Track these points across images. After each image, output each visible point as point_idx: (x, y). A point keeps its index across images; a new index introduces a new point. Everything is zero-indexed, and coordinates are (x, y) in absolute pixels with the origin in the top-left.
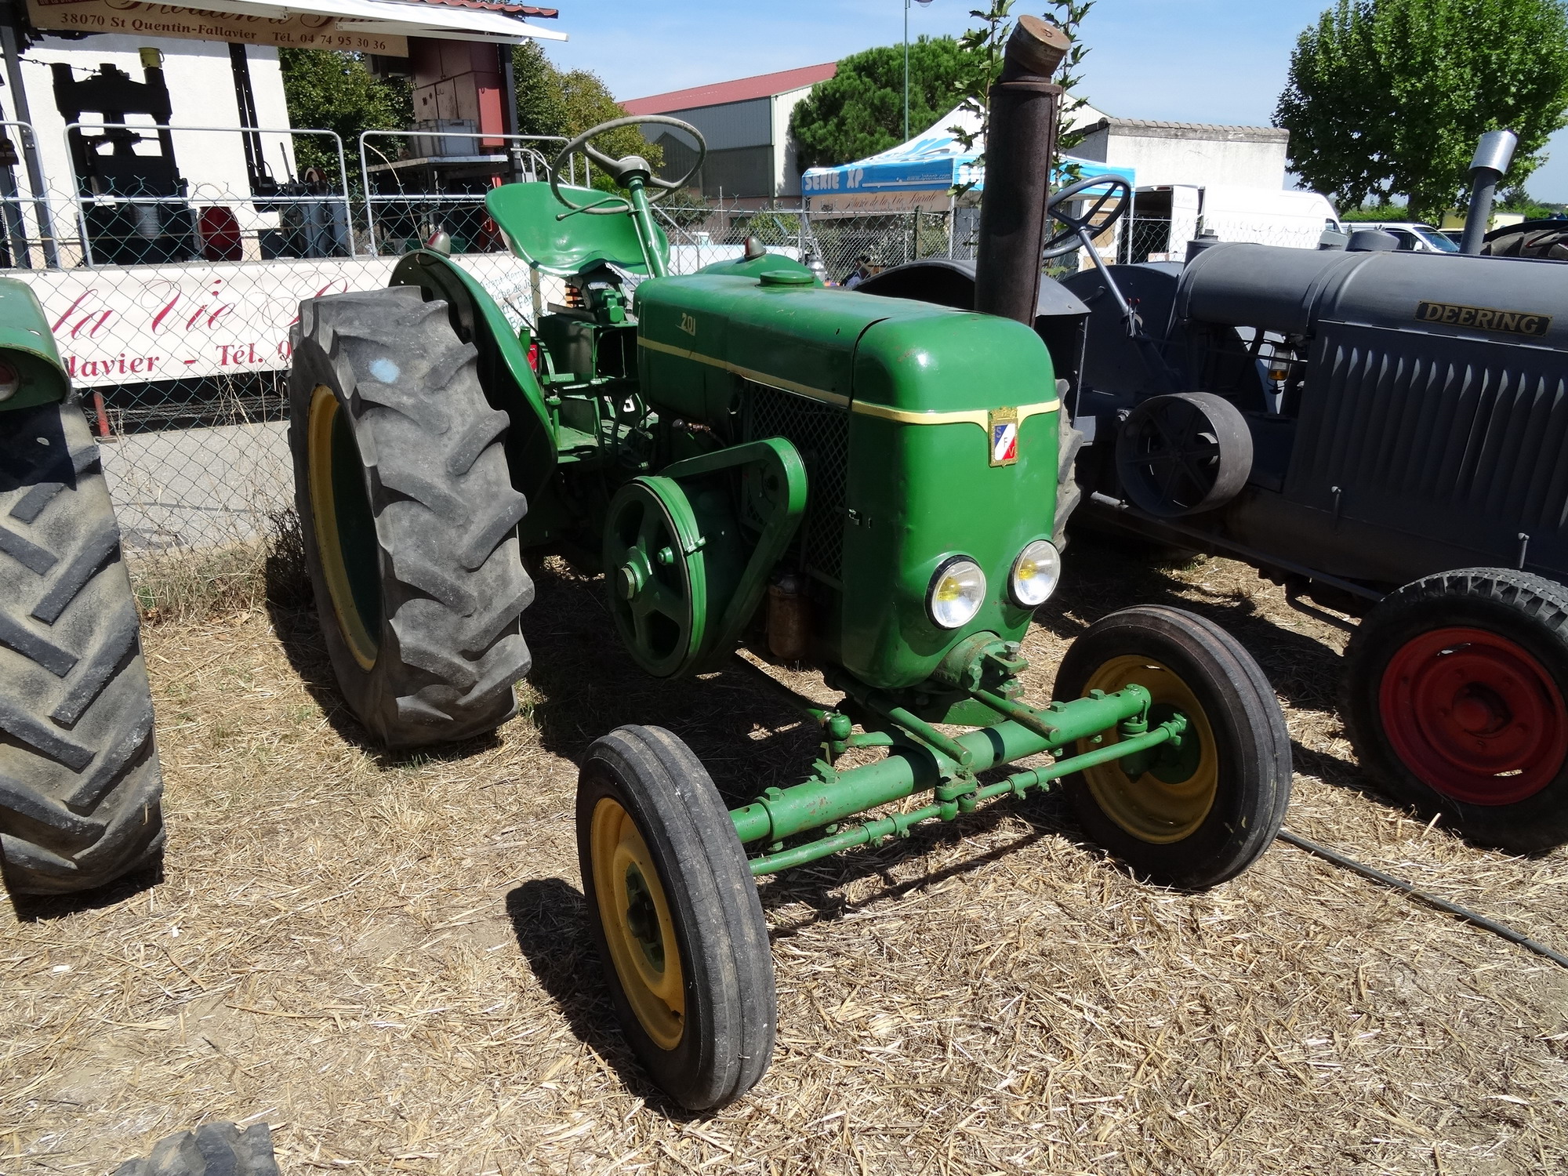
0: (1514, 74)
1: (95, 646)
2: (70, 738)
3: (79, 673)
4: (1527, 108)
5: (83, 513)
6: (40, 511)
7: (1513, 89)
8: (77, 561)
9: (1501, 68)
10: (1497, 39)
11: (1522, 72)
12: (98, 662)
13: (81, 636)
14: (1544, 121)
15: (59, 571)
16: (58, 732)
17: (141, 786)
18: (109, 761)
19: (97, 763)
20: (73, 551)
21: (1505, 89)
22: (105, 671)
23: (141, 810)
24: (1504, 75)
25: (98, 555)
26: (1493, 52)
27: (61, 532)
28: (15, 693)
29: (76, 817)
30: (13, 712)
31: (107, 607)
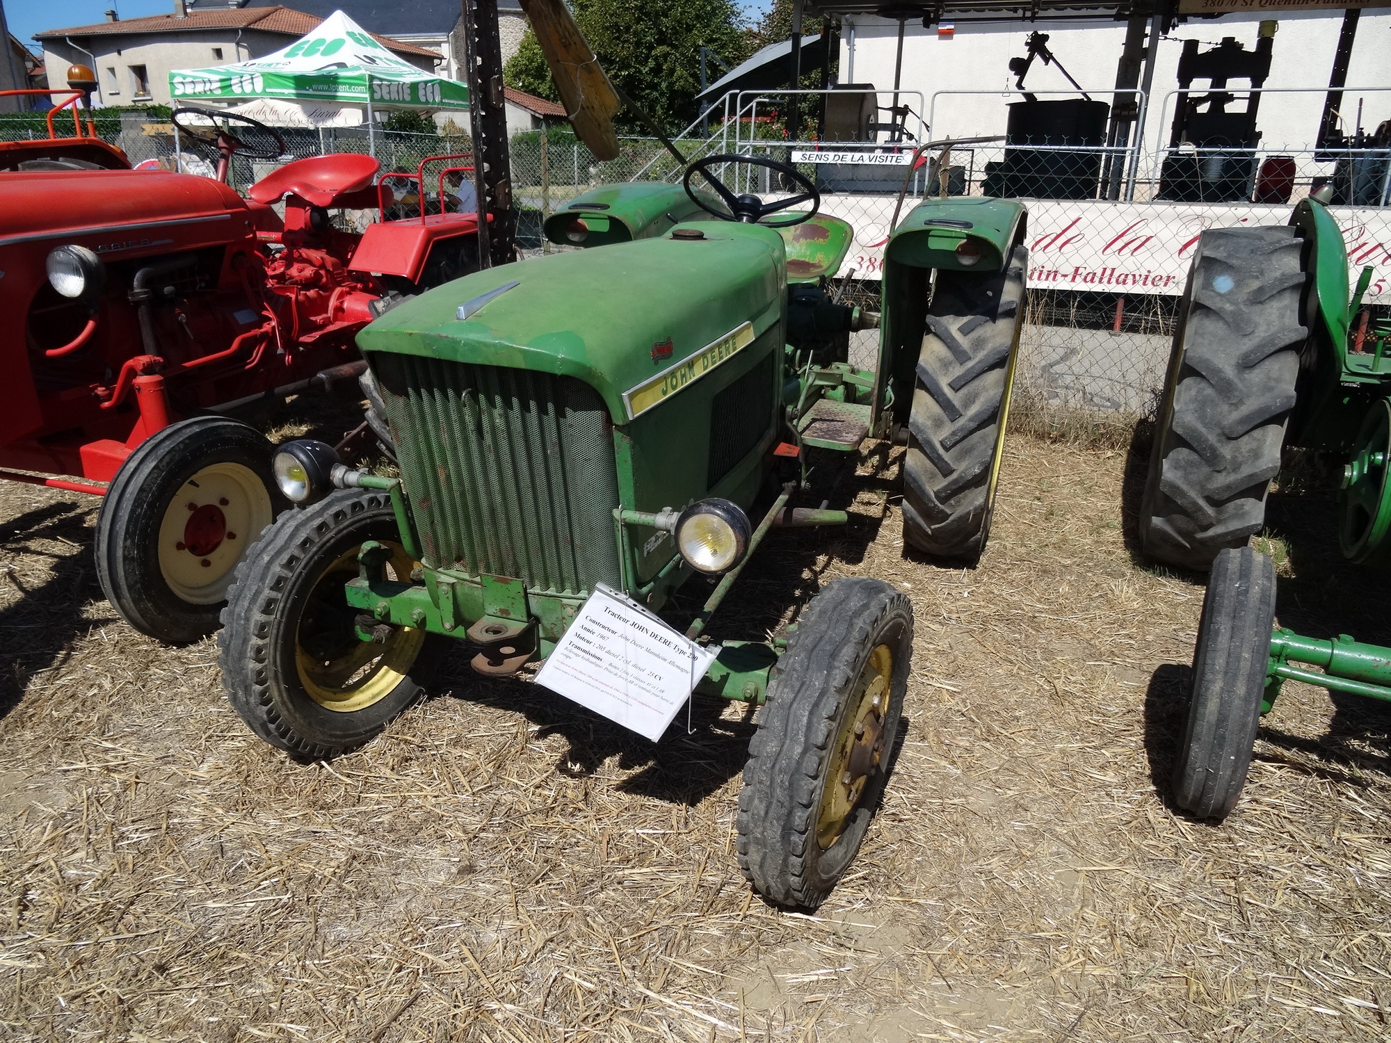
1: (973, 410)
2: (946, 456)
3: (961, 422)
5: (994, 337)
6: (973, 330)
8: (979, 362)
12: (971, 420)
13: (968, 402)
15: (970, 364)
16: (941, 451)
17: (973, 500)
18: (960, 477)
19: (954, 476)
20: (981, 355)
22: (973, 425)
23: (969, 513)
25: (991, 361)
27: (978, 344)
28: (929, 423)
29: (937, 503)
30: (925, 433)
31: (987, 391)
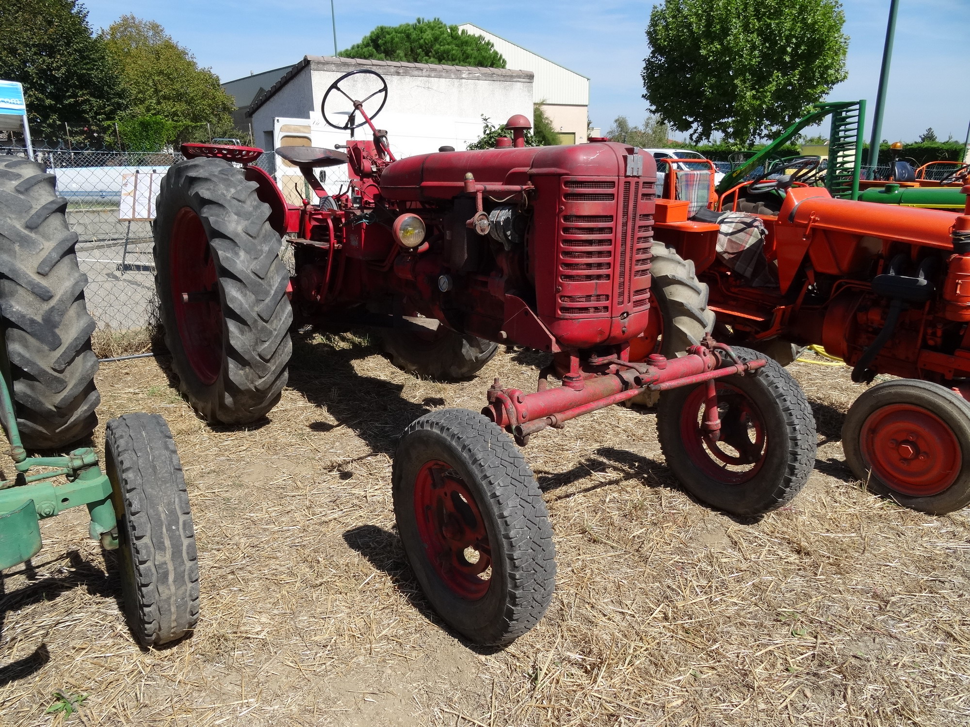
0: (788, 39)
4: (802, 65)
7: (789, 49)
10: (776, 11)
11: (794, 36)
14: (817, 75)
21: (783, 51)
24: (781, 40)
26: (773, 22)
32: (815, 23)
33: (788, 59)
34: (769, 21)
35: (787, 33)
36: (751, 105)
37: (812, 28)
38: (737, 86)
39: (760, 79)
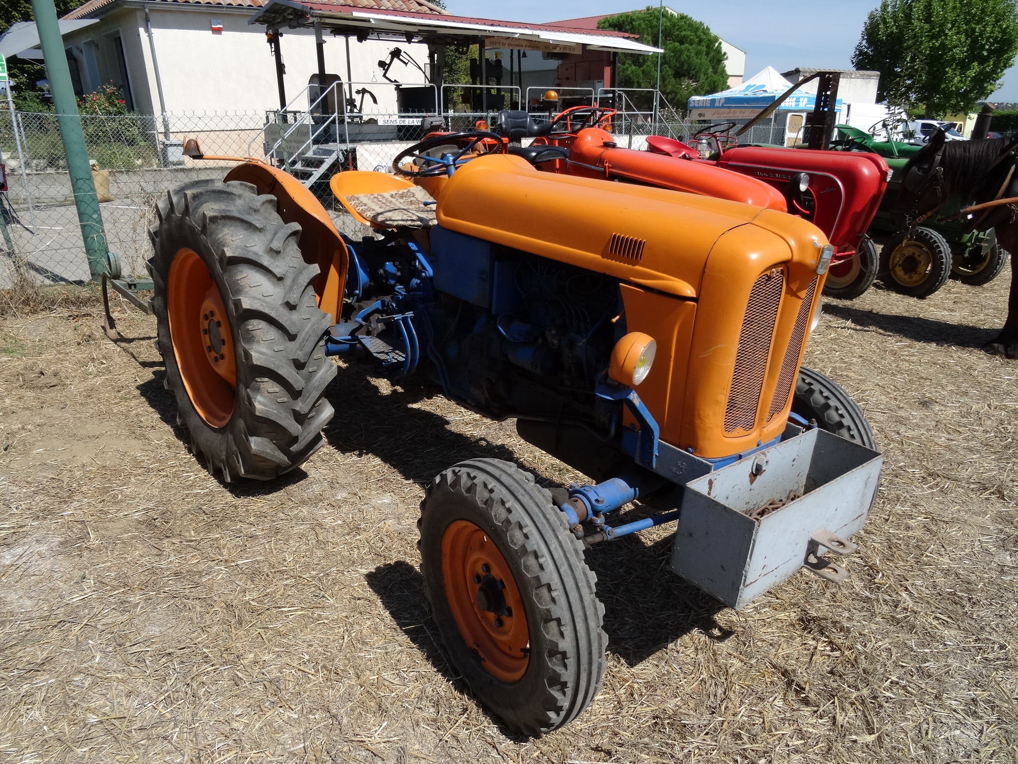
0: (988, 38)
4: (993, 57)
7: (987, 47)
9: (981, 35)
10: (979, 19)
11: (992, 37)
14: (1002, 64)
21: (983, 47)
24: (983, 39)
26: (977, 26)
32: (1008, 27)
33: (985, 53)
34: (973, 26)
35: (988, 35)
36: (956, 87)
37: (1004, 31)
38: (947, 72)
39: (964, 66)
